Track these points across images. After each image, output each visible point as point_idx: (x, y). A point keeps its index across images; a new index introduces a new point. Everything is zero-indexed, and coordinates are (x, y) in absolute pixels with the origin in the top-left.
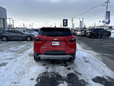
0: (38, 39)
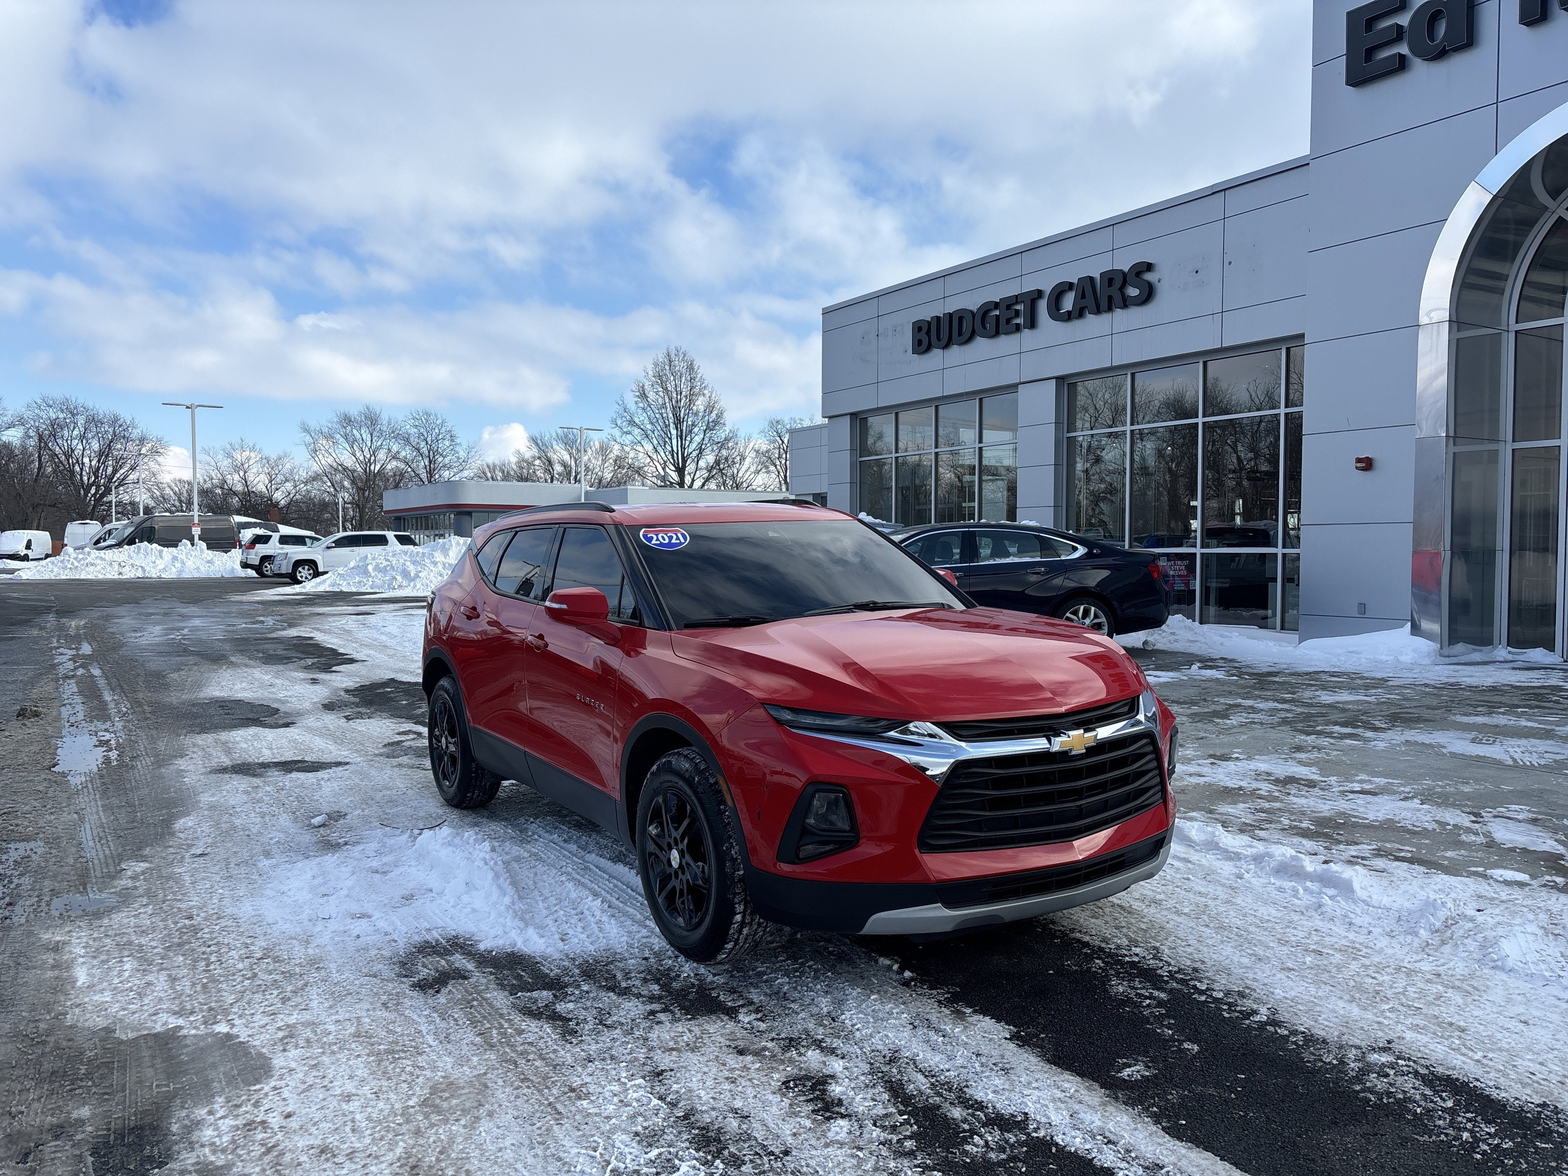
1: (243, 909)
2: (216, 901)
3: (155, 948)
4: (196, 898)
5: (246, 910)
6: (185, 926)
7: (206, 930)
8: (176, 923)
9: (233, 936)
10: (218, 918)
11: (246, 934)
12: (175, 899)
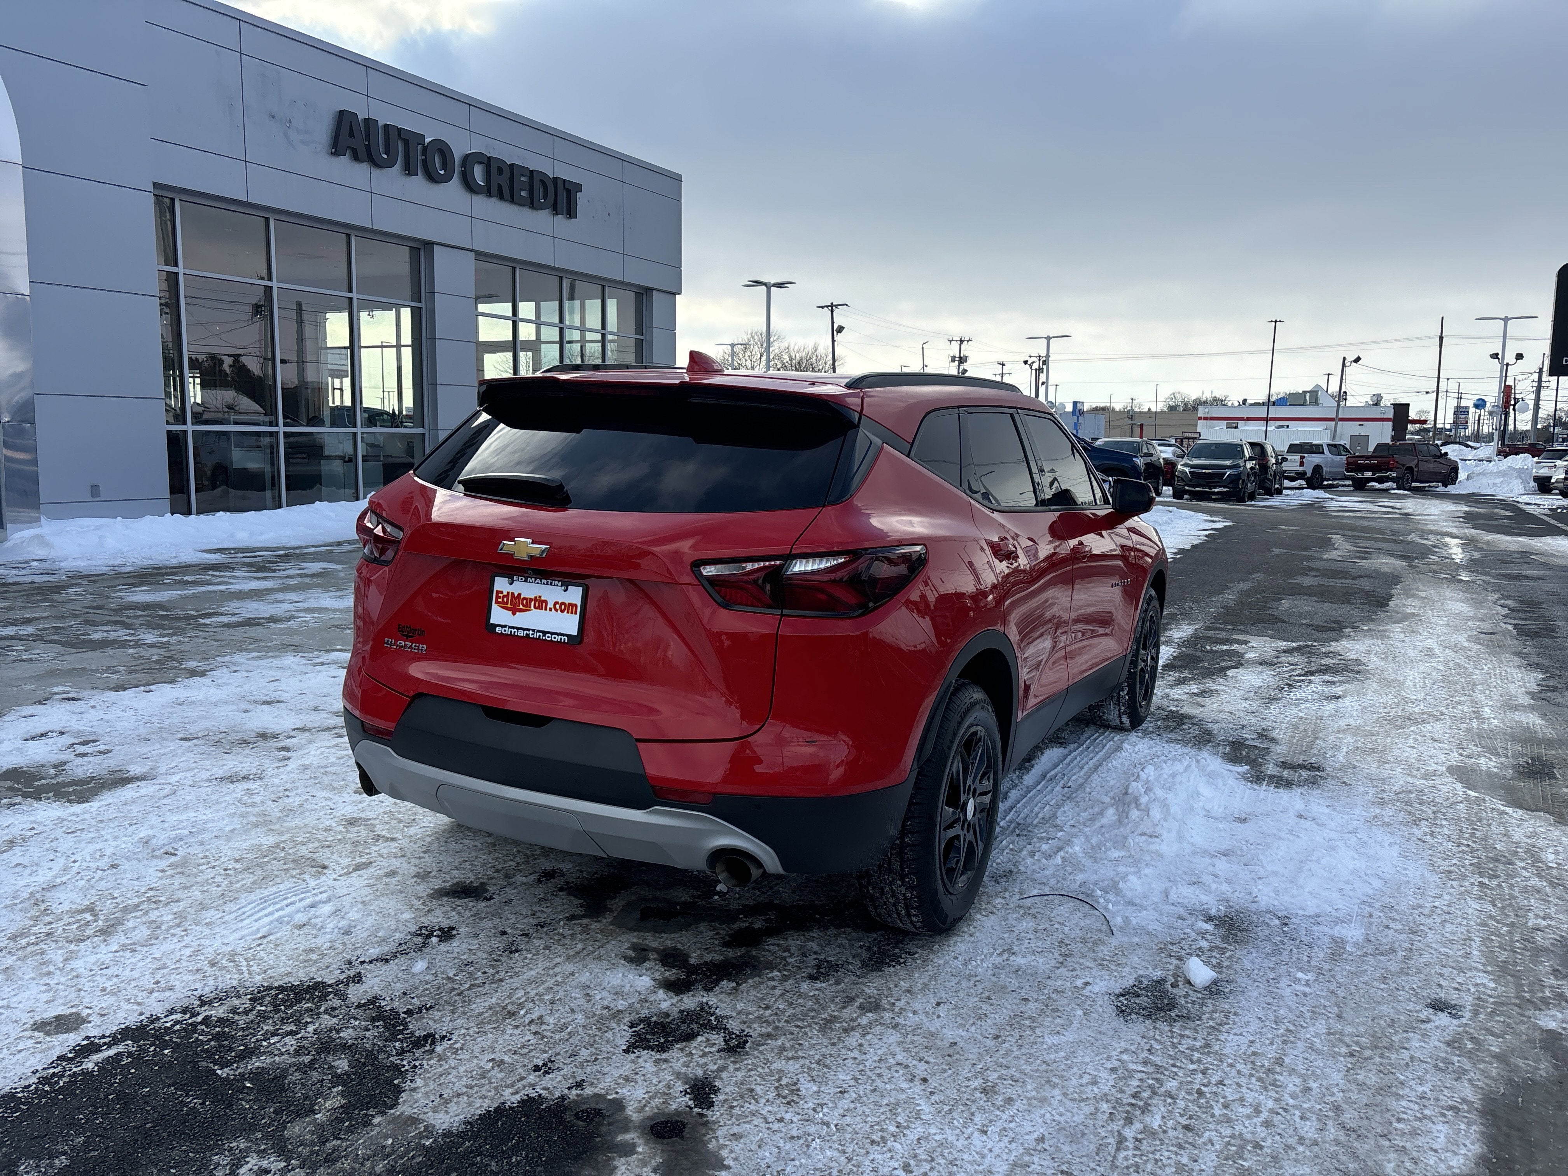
1: (1418, 873)
2: (1446, 897)
3: (1524, 868)
4: (1470, 911)
5: (1416, 872)
6: (1490, 877)
7: (1467, 862)
8: (1500, 885)
9: (1441, 849)
10: (1450, 872)
11: (1427, 846)
12: (1497, 921)
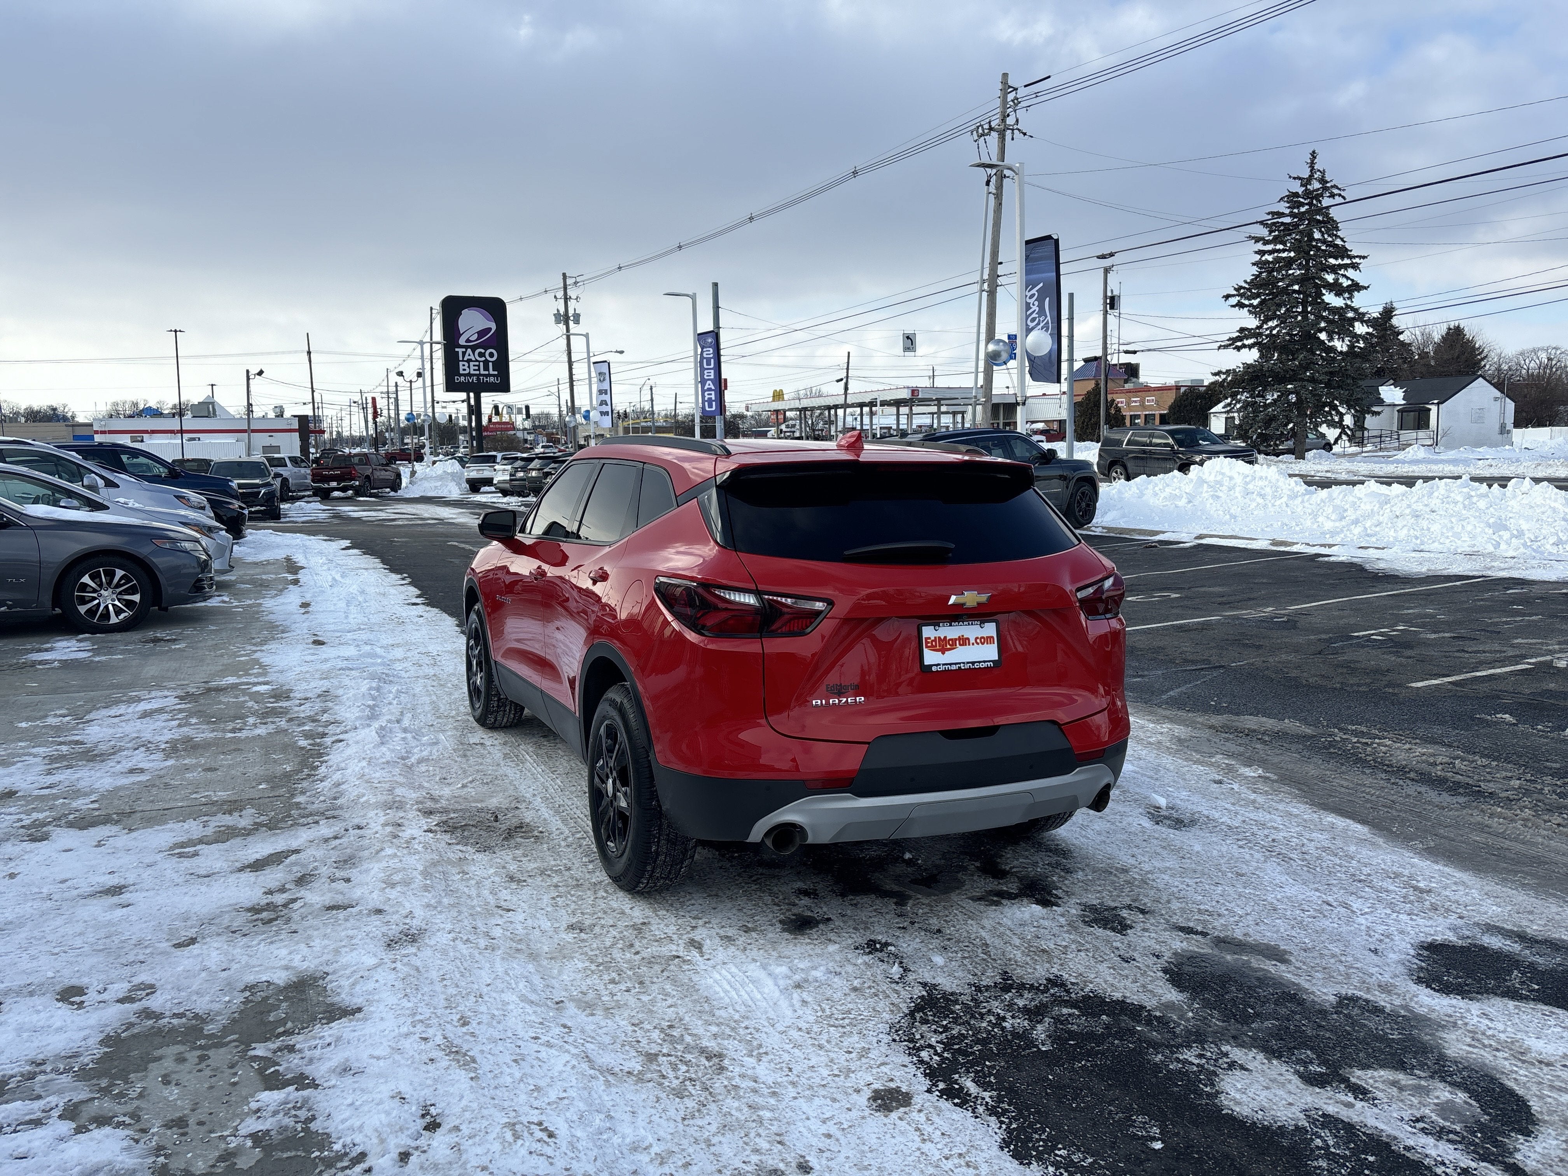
0: (750, 600)
